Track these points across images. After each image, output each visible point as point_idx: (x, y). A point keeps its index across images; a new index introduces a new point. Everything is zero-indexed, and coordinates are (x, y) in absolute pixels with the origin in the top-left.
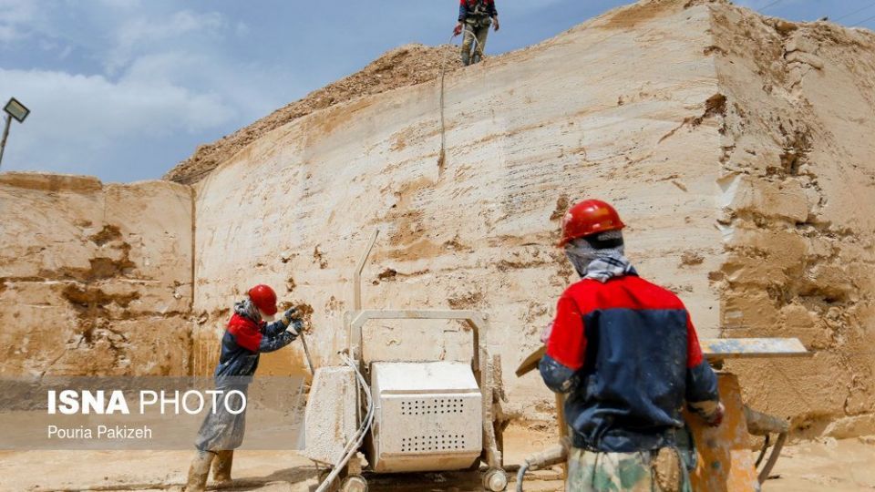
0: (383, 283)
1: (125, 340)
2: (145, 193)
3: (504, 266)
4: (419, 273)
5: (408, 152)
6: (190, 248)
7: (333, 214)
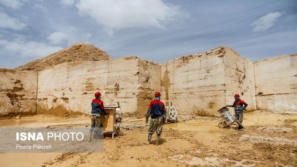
0: (84, 95)
1: (21, 104)
2: (27, 73)
3: (106, 93)
4: (91, 93)
5: (90, 73)
6: (36, 85)
7: (74, 82)
